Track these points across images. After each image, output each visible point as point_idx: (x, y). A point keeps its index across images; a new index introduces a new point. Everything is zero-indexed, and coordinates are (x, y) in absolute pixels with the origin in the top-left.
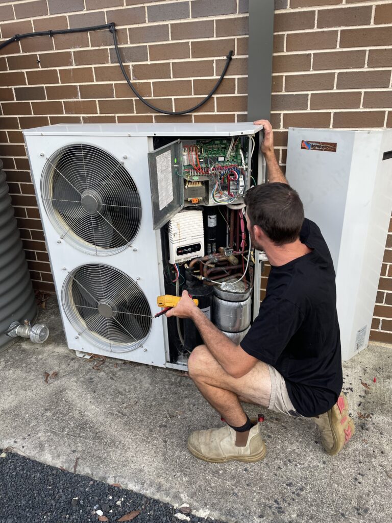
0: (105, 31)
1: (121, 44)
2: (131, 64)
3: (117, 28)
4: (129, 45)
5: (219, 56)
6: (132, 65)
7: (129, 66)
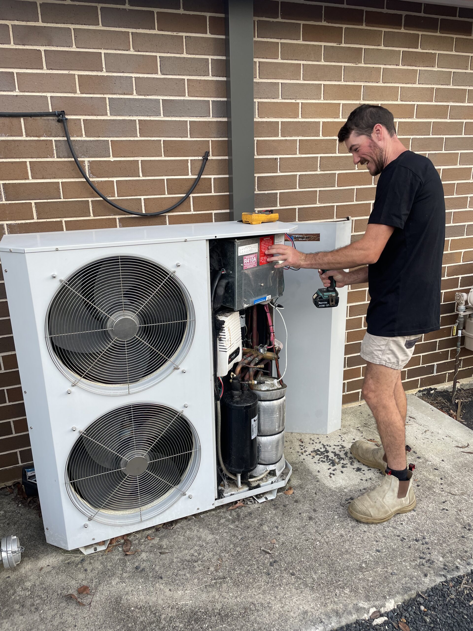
0: (48, 119)
1: (73, 136)
2: (86, 160)
3: (67, 117)
4: (84, 138)
5: (194, 156)
6: (89, 161)
7: (84, 161)
